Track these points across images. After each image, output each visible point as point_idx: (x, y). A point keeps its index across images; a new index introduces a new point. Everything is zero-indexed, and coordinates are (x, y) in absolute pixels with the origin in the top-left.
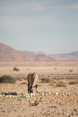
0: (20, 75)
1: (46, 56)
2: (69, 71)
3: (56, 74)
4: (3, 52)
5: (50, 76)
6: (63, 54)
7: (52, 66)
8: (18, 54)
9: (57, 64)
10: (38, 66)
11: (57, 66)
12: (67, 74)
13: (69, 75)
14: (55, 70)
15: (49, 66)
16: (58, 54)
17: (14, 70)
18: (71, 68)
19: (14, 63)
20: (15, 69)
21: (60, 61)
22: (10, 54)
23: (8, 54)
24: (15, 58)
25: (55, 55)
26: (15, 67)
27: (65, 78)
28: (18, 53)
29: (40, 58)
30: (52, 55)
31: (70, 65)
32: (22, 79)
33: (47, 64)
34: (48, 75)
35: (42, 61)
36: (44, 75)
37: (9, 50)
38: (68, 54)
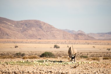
0: (60, 52)
1: (85, 35)
2: (107, 49)
3: (94, 52)
4: (45, 30)
5: (89, 53)
6: (102, 33)
7: (91, 44)
8: (58, 32)
9: (95, 42)
10: (77, 44)
11: (96, 45)
12: (105, 53)
13: (107, 53)
14: (94, 48)
15: (88, 44)
16: (97, 33)
17: (54, 48)
18: (109, 47)
19: (54, 40)
20: (56, 47)
21: (99, 40)
22: (51, 32)
23: (50, 32)
24: (56, 36)
25: (94, 34)
26: (55, 44)
27: (103, 56)
28: (59, 31)
29: (80, 36)
30: (91, 34)
31: (108, 44)
32: (62, 56)
33: (86, 42)
34: (87, 52)
35: (81, 40)
36: (82, 52)
37: (50, 28)
38: (106, 33)
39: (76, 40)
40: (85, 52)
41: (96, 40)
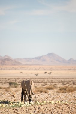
1: (12, 60)
2: (35, 75)
3: (22, 77)
5: (17, 79)
6: (29, 59)
7: (18, 69)
9: (23, 68)
10: (4, 69)
11: (23, 70)
13: (35, 79)
14: (21, 73)
15: (15, 69)
16: (24, 59)
18: (36, 72)
21: (26, 65)
25: (21, 59)
29: (6, 62)
30: (18, 59)
31: (36, 69)
33: (13, 68)
34: (15, 78)
35: (8, 65)
36: (10, 78)
38: (33, 58)
39: (3, 65)
40: (13, 78)
41: (23, 65)
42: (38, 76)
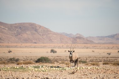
0: (58, 57)
1: (84, 39)
2: (107, 54)
3: (93, 56)
4: (41, 33)
5: (88, 58)
6: (102, 37)
7: (90, 48)
8: (55, 36)
9: (95, 47)
11: (95, 49)
12: (105, 57)
13: (107, 58)
14: (93, 52)
15: (87, 48)
16: (96, 37)
17: (51, 52)
18: (109, 51)
19: (51, 45)
20: (52, 51)
21: (99, 43)
22: (47, 36)
23: (46, 36)
24: (53, 40)
25: (93, 37)
26: (52, 49)
27: (103, 61)
28: (56, 34)
29: (78, 40)
30: (90, 37)
31: (109, 48)
32: (59, 61)
33: (85, 46)
34: (86, 57)
35: (80, 44)
36: (81, 57)
37: (46, 31)
38: (106, 37)
39: (74, 44)
40: (84, 57)
42: (111, 55)
